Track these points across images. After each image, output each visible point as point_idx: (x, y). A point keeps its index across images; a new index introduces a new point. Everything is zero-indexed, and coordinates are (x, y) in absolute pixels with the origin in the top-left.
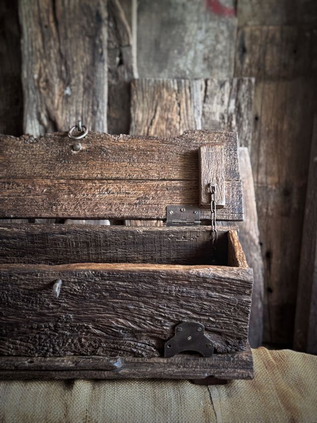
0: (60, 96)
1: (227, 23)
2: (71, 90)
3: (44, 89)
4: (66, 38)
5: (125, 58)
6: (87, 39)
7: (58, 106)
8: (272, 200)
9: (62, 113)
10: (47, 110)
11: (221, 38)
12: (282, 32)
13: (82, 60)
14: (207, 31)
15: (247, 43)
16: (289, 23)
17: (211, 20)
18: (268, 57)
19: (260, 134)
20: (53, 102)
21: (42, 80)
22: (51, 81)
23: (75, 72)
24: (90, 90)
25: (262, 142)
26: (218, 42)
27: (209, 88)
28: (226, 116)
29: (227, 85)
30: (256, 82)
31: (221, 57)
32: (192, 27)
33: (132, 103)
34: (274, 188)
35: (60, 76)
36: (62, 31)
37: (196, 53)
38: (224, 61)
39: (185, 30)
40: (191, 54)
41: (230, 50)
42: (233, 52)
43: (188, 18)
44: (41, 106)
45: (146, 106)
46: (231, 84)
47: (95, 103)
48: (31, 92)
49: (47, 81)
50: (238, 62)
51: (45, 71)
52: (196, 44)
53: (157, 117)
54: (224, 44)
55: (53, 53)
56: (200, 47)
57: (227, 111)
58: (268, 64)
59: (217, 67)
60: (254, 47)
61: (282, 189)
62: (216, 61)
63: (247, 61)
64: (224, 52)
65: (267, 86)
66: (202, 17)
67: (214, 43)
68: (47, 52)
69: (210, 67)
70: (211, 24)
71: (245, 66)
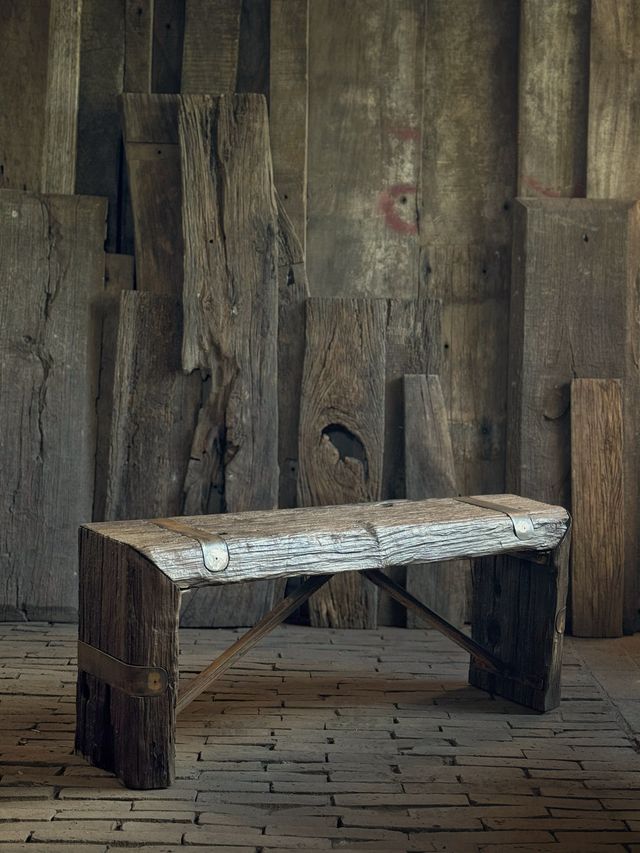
0: (225, 316)
1: (409, 241)
2: (238, 309)
3: (207, 309)
4: (234, 253)
5: (295, 276)
6: (258, 254)
7: (223, 327)
8: (469, 441)
9: (227, 334)
10: (210, 332)
11: (403, 257)
12: (469, 250)
13: (252, 277)
14: (386, 250)
15: (432, 264)
16: (476, 242)
17: (391, 238)
18: (456, 278)
19: (451, 363)
20: (217, 324)
21: (205, 299)
22: (215, 300)
23: (243, 290)
24: (260, 309)
25: (454, 373)
26: (399, 261)
27: (392, 309)
28: (412, 340)
29: (412, 306)
30: (443, 305)
31: (403, 277)
32: (371, 245)
33: (307, 324)
34: (471, 425)
35: (226, 295)
36: (229, 246)
37: (375, 273)
38: (407, 281)
39: (363, 249)
40: (370, 273)
41: (413, 270)
42: (416, 271)
43: (366, 236)
44: (203, 328)
45: (323, 327)
46: (417, 305)
47: (266, 324)
48: (192, 313)
49: (211, 300)
50: (423, 283)
51: (209, 289)
52: (375, 264)
53: (336, 340)
54: (406, 263)
55: (219, 270)
56: (380, 266)
57: (414, 335)
58: (455, 285)
59: (400, 288)
60: (439, 267)
61: (479, 427)
62: (398, 282)
63: (433, 281)
64: (407, 272)
65: (456, 309)
66: (381, 234)
67: (396, 262)
68: (212, 269)
69: (391, 288)
70: (391, 242)
71: (431, 287)
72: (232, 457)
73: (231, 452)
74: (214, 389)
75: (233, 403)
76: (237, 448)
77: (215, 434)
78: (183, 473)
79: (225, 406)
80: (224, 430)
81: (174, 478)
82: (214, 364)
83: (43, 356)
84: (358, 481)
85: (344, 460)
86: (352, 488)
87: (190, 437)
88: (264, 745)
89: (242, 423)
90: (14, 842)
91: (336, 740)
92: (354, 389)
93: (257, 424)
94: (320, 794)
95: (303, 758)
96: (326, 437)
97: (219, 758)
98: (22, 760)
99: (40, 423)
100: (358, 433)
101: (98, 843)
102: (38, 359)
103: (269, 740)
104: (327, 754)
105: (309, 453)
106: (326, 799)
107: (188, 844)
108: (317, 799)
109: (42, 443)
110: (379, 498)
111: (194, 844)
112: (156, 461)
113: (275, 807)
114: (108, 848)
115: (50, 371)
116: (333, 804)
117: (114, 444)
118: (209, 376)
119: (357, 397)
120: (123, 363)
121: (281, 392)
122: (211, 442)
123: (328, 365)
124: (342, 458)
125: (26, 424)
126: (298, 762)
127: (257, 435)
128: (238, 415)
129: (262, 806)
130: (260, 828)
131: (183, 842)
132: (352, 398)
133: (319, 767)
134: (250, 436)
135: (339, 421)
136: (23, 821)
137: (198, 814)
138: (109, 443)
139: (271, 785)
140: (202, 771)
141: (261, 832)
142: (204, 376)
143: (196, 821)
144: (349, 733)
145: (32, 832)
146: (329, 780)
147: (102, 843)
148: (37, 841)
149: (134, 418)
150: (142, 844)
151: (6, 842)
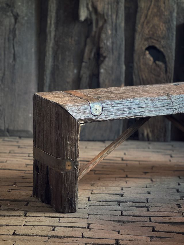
72: (103, 61)
73: (102, 59)
74: (94, 29)
75: (103, 36)
76: (105, 57)
77: (94, 50)
78: (79, 69)
79: (99, 37)
80: (99, 49)
81: (75, 71)
82: (94, 17)
83: (14, 13)
84: (162, 73)
85: (155, 63)
86: (159, 76)
87: (83, 52)
88: (118, 194)
89: (107, 45)
90: (7, 235)
91: (151, 193)
92: (160, 29)
93: (115, 46)
94: (144, 217)
95: (136, 201)
96: (147, 52)
97: (99, 200)
98: (9, 199)
99: (13, 45)
100: (162, 50)
101: (44, 236)
102: (11, 15)
103: (120, 192)
104: (147, 199)
105: (139, 59)
106: (147, 219)
107: (85, 238)
108: (143, 219)
109: (14, 55)
110: (172, 81)
111: (88, 238)
112: (66, 63)
113: (124, 222)
114: (49, 238)
115: (17, 20)
116: (151, 221)
117: (48, 55)
118: (91, 23)
119: (162, 33)
120: (51, 17)
121: (126, 30)
122: (93, 55)
123: (148, 17)
124: (154, 61)
125: (7, 46)
126: (134, 202)
127: (114, 51)
128: (105, 41)
129: (118, 221)
130: (117, 231)
131: (83, 237)
132: (160, 33)
133: (143, 204)
134: (111, 51)
135: (153, 44)
136: (11, 226)
137: (89, 224)
138: (45, 55)
139: (122, 212)
140: (90, 205)
141: (117, 233)
142: (89, 23)
143: (88, 227)
144: (157, 189)
145: (15, 231)
146: (148, 211)
147: (46, 236)
148: (17, 235)
149: (57, 43)
150: (64, 237)
151: (4, 235)
